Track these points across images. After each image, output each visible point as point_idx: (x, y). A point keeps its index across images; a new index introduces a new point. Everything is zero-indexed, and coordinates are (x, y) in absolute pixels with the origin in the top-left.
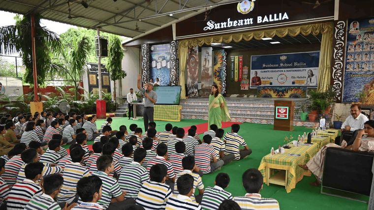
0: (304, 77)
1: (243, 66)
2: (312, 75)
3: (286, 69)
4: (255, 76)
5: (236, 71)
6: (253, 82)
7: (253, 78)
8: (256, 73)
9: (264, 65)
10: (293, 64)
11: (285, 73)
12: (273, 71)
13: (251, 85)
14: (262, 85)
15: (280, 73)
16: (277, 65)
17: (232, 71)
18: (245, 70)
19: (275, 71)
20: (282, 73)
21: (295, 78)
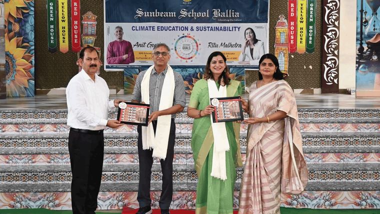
0: (236, 45)
1: (83, 11)
2: (255, 41)
3: (195, 25)
4: (115, 38)
5: (63, 25)
6: (112, 54)
7: (112, 44)
8: (120, 31)
9: (140, 13)
10: (211, 14)
11: (192, 34)
12: (163, 29)
13: (106, 64)
14: (137, 63)
15: (181, 33)
16: (173, 14)
17: (52, 23)
18: (90, 23)
19: (168, 29)
20: (186, 33)
21: (217, 46)
